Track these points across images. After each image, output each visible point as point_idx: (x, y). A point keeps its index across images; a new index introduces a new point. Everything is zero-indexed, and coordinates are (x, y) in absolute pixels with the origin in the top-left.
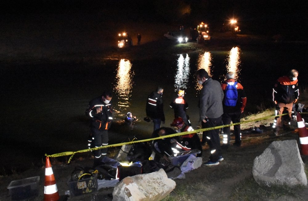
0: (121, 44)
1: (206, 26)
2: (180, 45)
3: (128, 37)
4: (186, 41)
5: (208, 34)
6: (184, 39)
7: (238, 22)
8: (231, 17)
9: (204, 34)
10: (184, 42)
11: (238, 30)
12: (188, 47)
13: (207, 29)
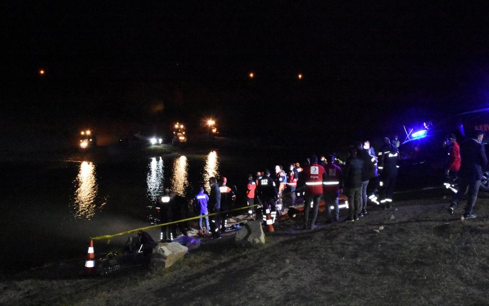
0: (84, 144)
1: (182, 126)
2: (153, 147)
3: (93, 136)
4: (160, 143)
5: (184, 135)
6: (158, 141)
7: (216, 123)
8: (208, 117)
9: (180, 136)
10: (158, 144)
11: (217, 131)
12: (162, 150)
13: (183, 130)
